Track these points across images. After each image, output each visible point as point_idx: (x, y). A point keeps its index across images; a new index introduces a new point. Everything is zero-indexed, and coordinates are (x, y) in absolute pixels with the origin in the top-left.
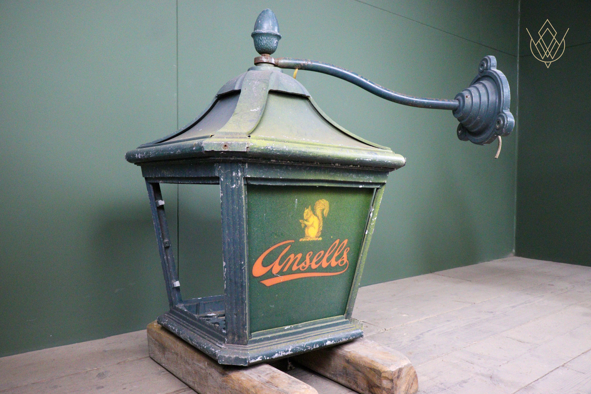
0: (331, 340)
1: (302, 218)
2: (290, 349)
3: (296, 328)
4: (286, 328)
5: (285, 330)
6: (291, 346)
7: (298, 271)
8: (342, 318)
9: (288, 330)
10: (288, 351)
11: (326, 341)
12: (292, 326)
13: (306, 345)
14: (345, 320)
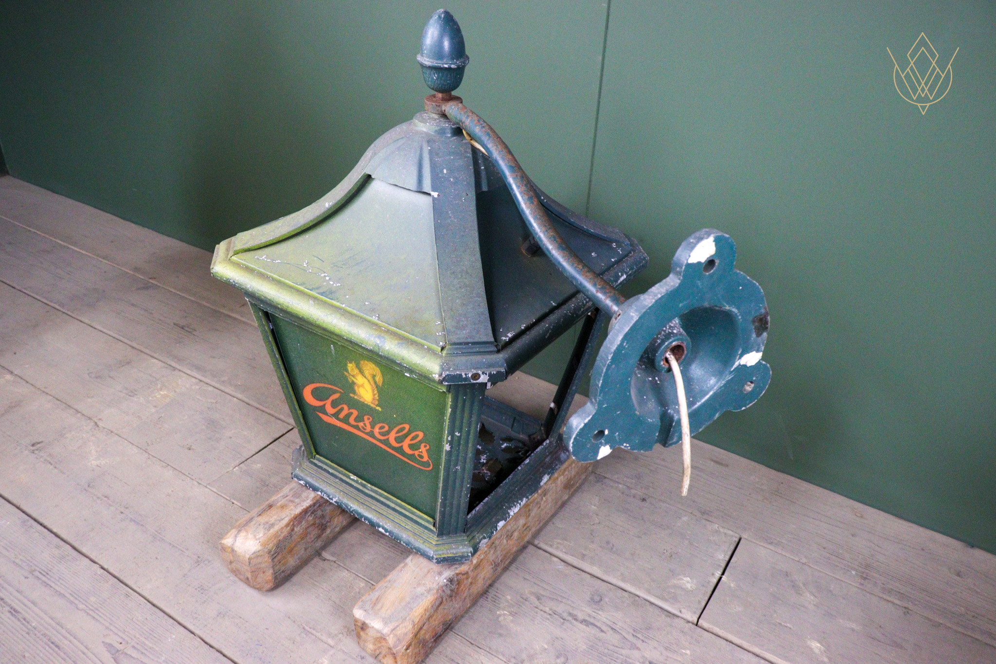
0: (386, 530)
1: (347, 371)
2: (334, 500)
3: (364, 486)
4: (353, 477)
5: (349, 477)
6: (338, 498)
7: (357, 428)
8: (428, 521)
9: (353, 480)
10: (332, 499)
11: (379, 526)
12: (360, 480)
13: (354, 510)
14: (432, 527)
